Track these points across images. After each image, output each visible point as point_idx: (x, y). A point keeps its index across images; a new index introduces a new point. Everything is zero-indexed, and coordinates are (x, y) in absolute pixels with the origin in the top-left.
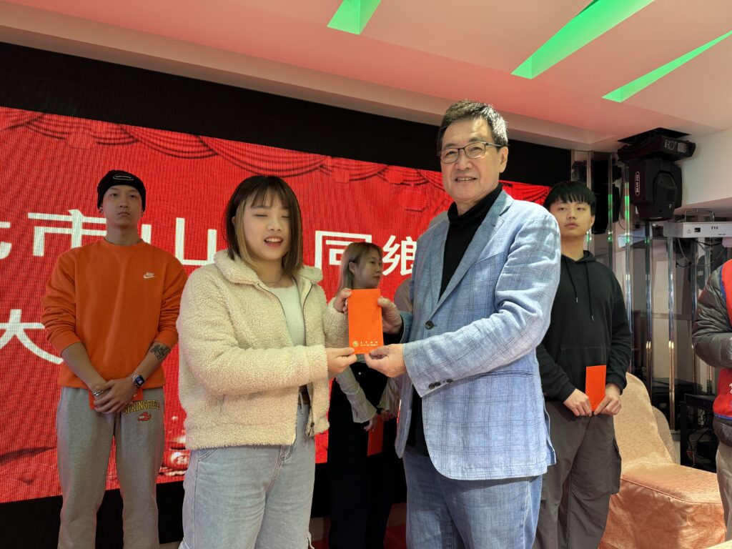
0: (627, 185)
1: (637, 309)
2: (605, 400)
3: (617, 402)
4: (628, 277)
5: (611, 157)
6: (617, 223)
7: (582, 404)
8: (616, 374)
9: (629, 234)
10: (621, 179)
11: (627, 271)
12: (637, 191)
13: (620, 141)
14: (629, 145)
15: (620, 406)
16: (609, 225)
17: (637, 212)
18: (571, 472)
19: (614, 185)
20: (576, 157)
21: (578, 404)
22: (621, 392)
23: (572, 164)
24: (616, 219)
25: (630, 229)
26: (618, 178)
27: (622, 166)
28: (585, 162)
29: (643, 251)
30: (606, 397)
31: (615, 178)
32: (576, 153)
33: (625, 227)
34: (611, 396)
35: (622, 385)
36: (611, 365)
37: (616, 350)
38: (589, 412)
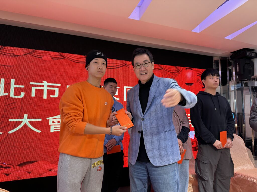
0: (234, 68)
1: (239, 112)
2: (227, 143)
3: (231, 144)
5: (228, 59)
7: (219, 145)
8: (230, 134)
11: (235, 99)
12: (238, 70)
13: (231, 53)
14: (234, 54)
16: (228, 82)
17: (238, 78)
18: (216, 170)
21: (218, 145)
22: (232, 141)
23: (214, 61)
24: (230, 80)
25: (236, 84)
27: (232, 61)
28: (218, 61)
29: (240, 92)
30: (227, 142)
31: (229, 66)
32: (215, 58)
33: (234, 83)
34: (229, 142)
35: (232, 138)
36: (228, 131)
37: (229, 126)
38: (222, 148)
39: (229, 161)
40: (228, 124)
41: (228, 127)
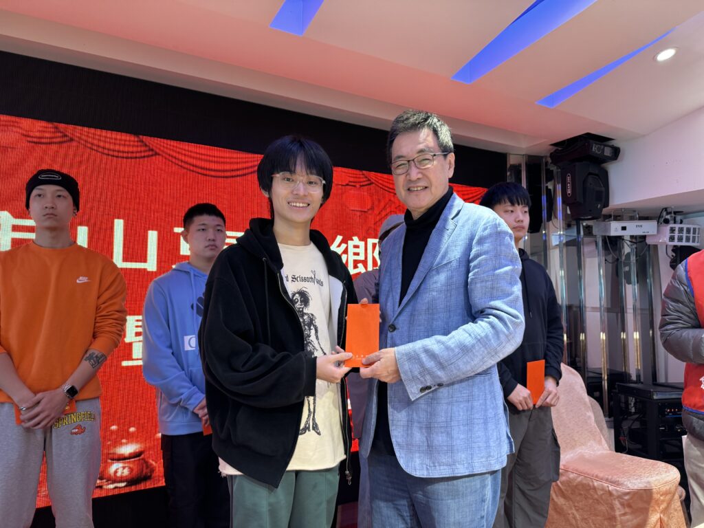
0: (559, 187)
1: (572, 303)
2: (545, 393)
3: (556, 394)
4: (562, 273)
5: (544, 160)
6: (550, 222)
7: (525, 398)
8: (553, 367)
9: (562, 233)
10: (552, 182)
11: (561, 267)
12: (569, 191)
13: (552, 145)
14: (560, 149)
15: (558, 398)
16: (543, 224)
17: (569, 212)
18: (515, 464)
19: (547, 187)
20: (512, 161)
21: (521, 399)
22: (558, 384)
23: (508, 166)
24: (549, 219)
25: (563, 228)
26: (550, 180)
27: (554, 168)
28: (520, 165)
29: (574, 249)
30: (546, 389)
31: (548, 180)
32: (511, 157)
33: (558, 226)
34: (550, 389)
35: (557, 376)
36: (548, 358)
37: (551, 343)
38: (531, 405)
39: (549, 439)
40: (548, 337)
41: (547, 346)
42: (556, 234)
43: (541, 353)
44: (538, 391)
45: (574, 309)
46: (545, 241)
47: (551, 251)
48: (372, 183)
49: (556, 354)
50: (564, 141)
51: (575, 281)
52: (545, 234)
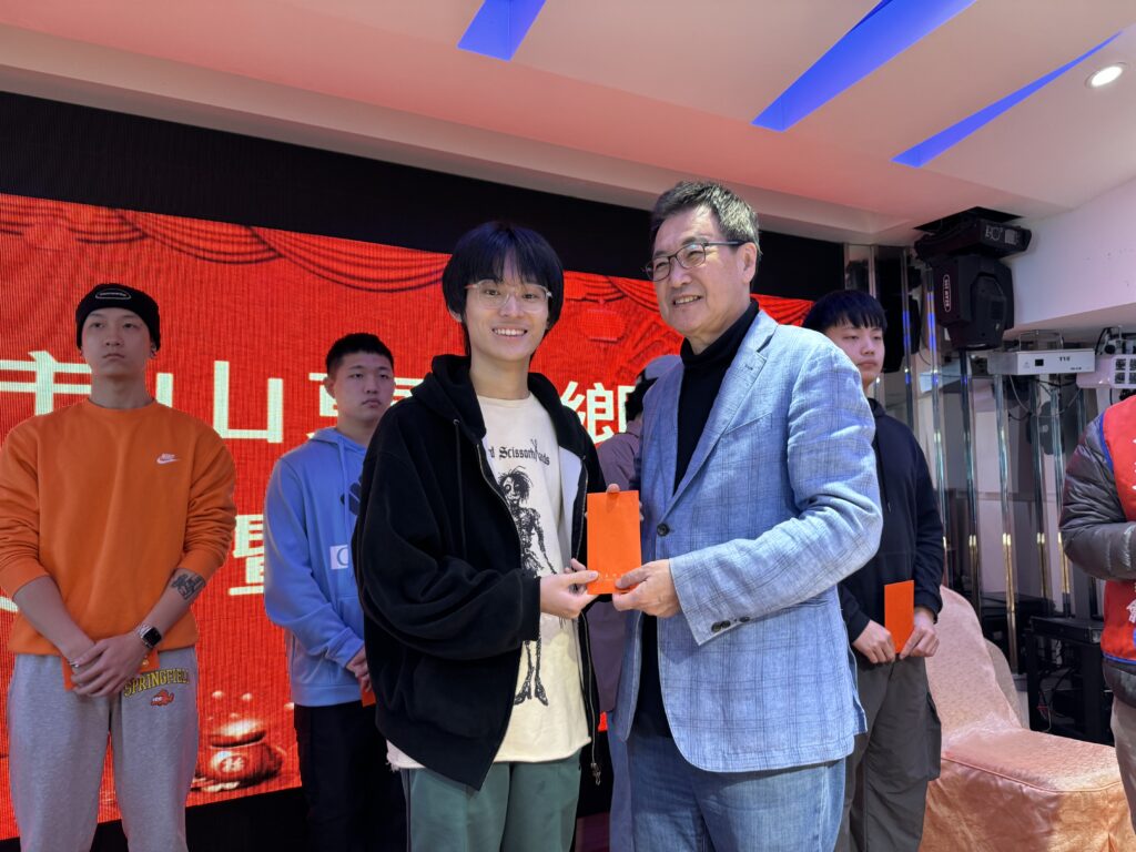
0: (930, 296)
1: (953, 487)
2: (915, 635)
3: (933, 637)
4: (938, 437)
5: (905, 253)
6: (917, 354)
7: (882, 644)
8: (926, 591)
9: (936, 371)
10: (919, 288)
11: (937, 428)
12: (948, 304)
13: (917, 228)
14: (931, 234)
15: (937, 643)
16: (905, 358)
17: (947, 337)
18: (867, 751)
19: (910, 297)
20: (852, 255)
21: (875, 644)
22: (935, 619)
23: (846, 264)
24: (915, 349)
25: (938, 364)
26: (916, 286)
27: (921, 266)
28: (865, 263)
29: (956, 398)
30: (917, 629)
31: (912, 285)
32: (851, 248)
33: (929, 360)
34: (924, 628)
35: (934, 606)
36: (918, 577)
37: (923, 553)
38: (892, 655)
39: (923, 709)
40: (918, 544)
41: (918, 558)
42: (926, 374)
43: (907, 569)
44: (903, 631)
45: (958, 496)
46: (909, 386)
47: (919, 401)
48: (624, 296)
49: (932, 571)
50: (938, 222)
51: (960, 451)
52: (909, 373)
